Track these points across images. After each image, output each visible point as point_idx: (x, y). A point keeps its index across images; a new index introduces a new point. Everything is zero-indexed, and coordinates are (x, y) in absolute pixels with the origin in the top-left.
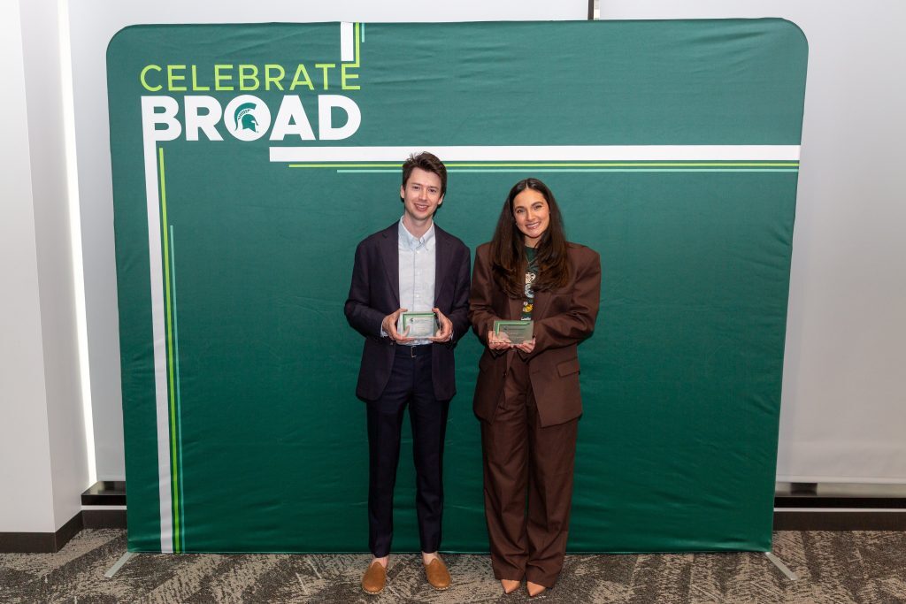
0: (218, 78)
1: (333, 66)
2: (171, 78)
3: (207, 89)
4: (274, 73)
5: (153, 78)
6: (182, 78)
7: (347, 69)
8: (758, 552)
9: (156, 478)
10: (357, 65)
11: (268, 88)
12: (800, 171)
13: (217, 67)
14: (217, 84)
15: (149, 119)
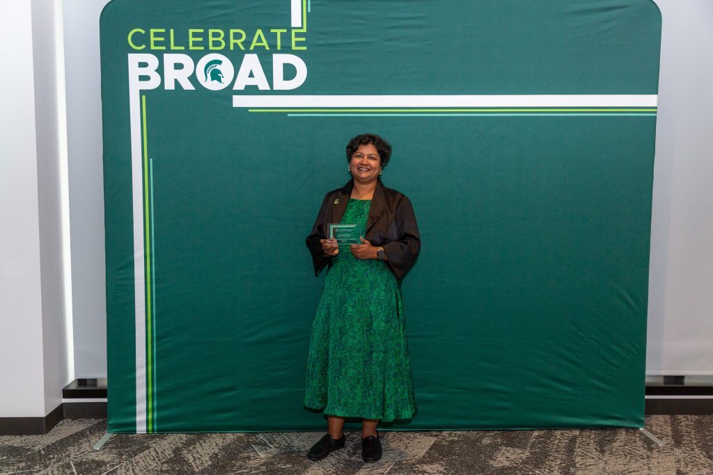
0: (191, 39)
1: (285, 31)
2: (153, 39)
3: (183, 48)
4: (237, 36)
5: (138, 39)
6: (162, 39)
7: (296, 33)
8: (633, 428)
9: (133, 370)
10: (304, 30)
11: (232, 48)
12: (658, 115)
13: (191, 31)
14: (191, 44)
15: (134, 72)
